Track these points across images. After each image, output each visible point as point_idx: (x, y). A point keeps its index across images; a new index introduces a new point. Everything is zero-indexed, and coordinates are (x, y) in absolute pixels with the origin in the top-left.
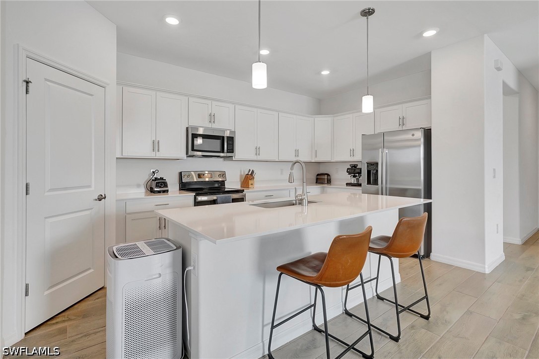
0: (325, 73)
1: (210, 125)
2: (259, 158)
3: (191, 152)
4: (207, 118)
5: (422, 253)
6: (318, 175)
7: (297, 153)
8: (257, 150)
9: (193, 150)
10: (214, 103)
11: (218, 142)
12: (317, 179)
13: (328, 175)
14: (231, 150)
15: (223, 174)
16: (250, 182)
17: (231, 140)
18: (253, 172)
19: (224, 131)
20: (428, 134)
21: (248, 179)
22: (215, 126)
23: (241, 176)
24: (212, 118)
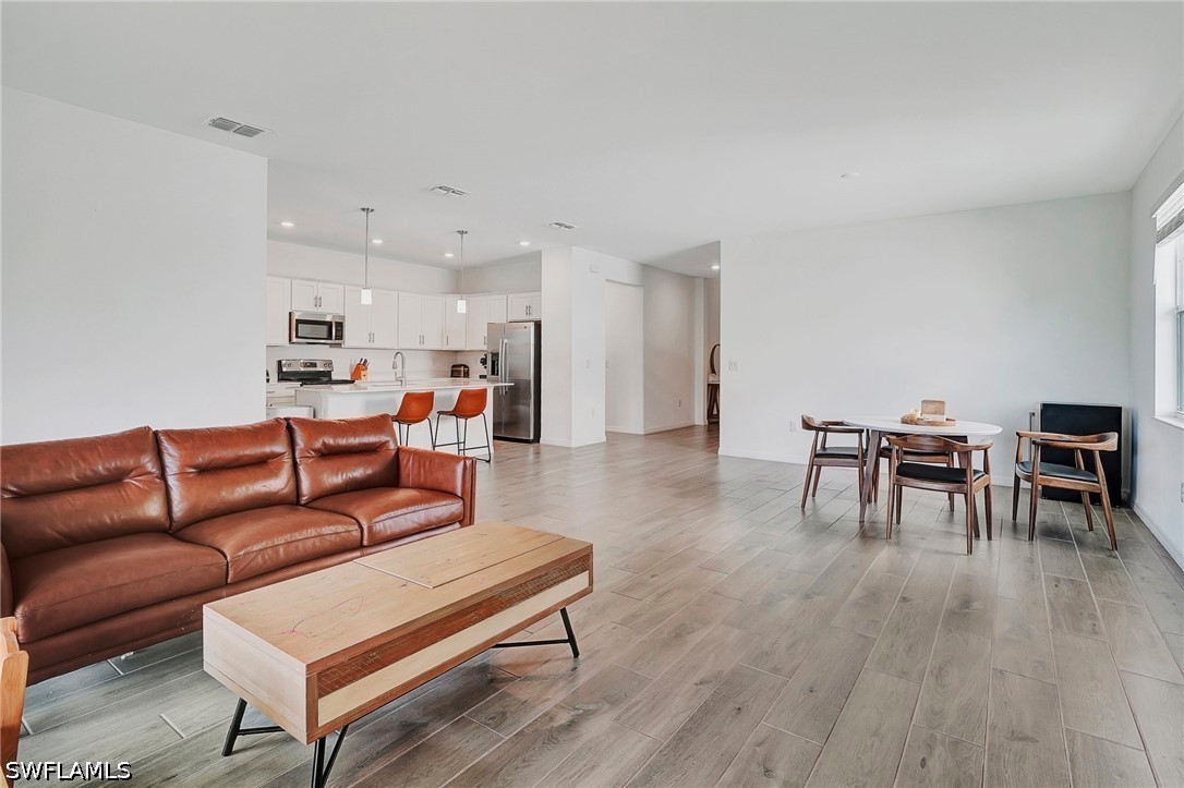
0: (449, 255)
1: (315, 310)
2: (373, 345)
3: (294, 340)
4: (313, 304)
5: (532, 438)
6: (454, 366)
7: (422, 340)
8: (371, 337)
9: (297, 337)
10: (320, 284)
11: (325, 328)
12: (452, 371)
13: (465, 366)
14: (340, 336)
15: (330, 363)
16: (363, 373)
17: (340, 325)
18: (366, 361)
19: (325, 315)
20: (538, 325)
21: (359, 370)
22: (320, 310)
23: (351, 366)
24: (318, 302)
